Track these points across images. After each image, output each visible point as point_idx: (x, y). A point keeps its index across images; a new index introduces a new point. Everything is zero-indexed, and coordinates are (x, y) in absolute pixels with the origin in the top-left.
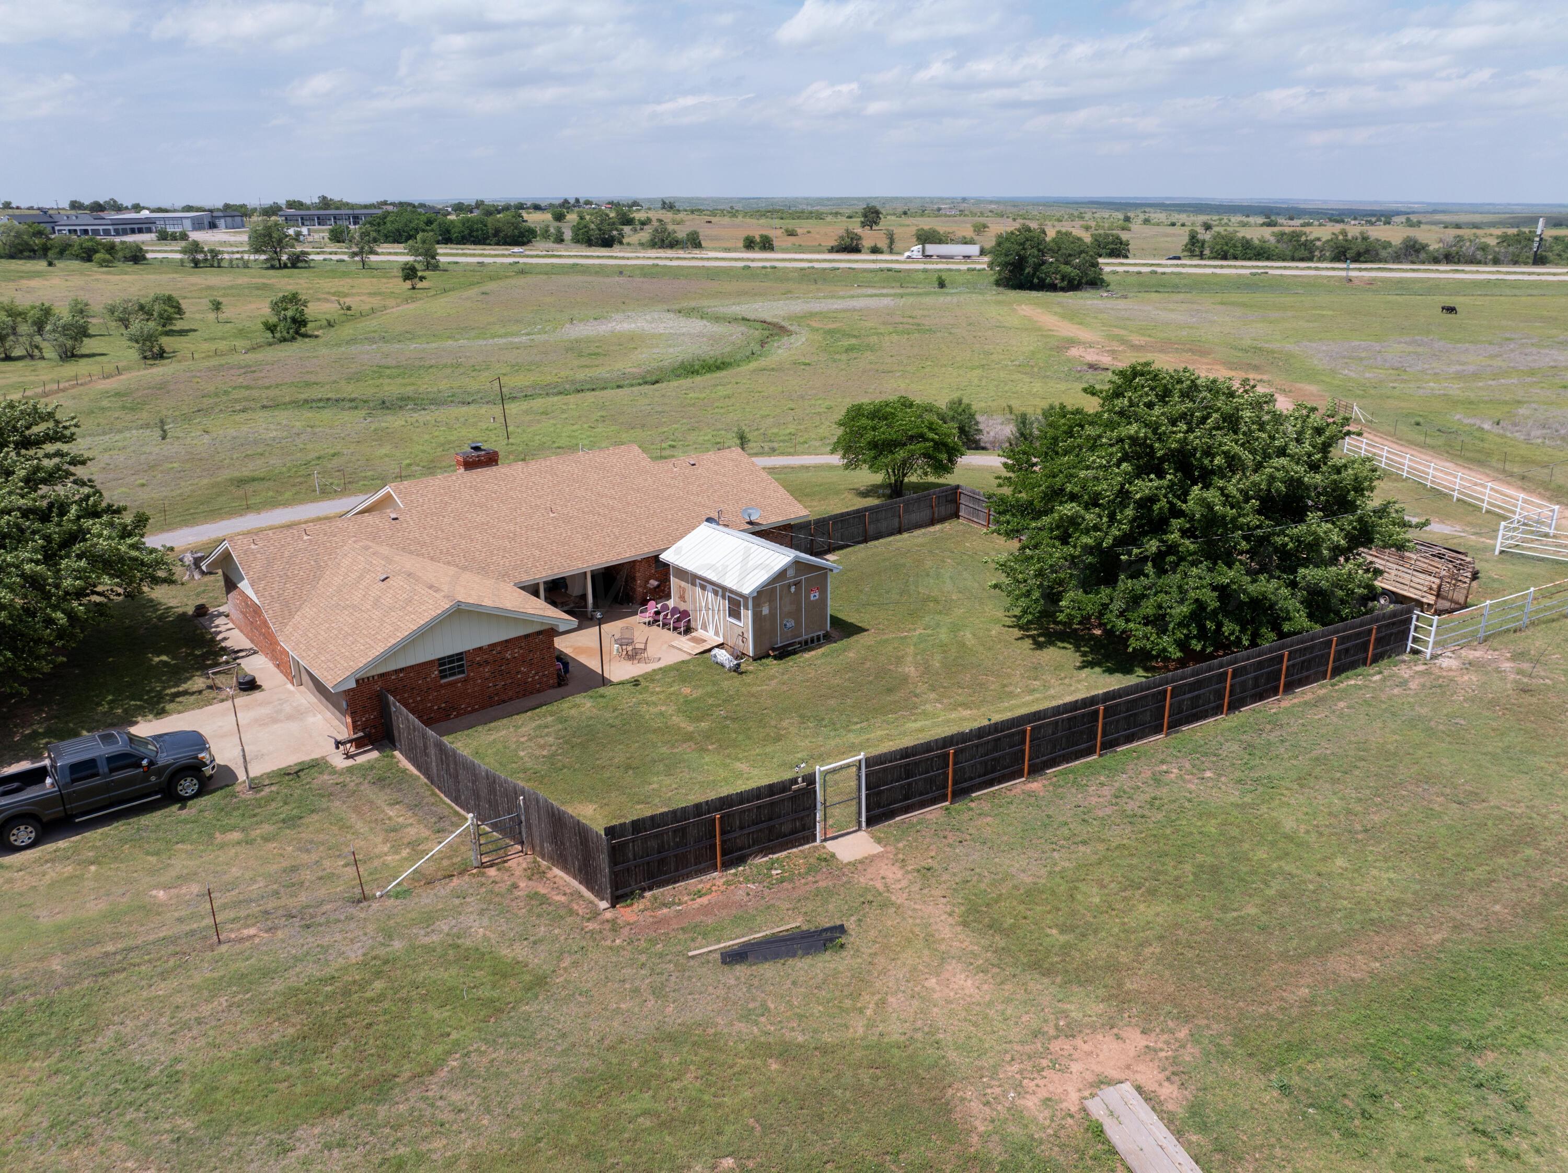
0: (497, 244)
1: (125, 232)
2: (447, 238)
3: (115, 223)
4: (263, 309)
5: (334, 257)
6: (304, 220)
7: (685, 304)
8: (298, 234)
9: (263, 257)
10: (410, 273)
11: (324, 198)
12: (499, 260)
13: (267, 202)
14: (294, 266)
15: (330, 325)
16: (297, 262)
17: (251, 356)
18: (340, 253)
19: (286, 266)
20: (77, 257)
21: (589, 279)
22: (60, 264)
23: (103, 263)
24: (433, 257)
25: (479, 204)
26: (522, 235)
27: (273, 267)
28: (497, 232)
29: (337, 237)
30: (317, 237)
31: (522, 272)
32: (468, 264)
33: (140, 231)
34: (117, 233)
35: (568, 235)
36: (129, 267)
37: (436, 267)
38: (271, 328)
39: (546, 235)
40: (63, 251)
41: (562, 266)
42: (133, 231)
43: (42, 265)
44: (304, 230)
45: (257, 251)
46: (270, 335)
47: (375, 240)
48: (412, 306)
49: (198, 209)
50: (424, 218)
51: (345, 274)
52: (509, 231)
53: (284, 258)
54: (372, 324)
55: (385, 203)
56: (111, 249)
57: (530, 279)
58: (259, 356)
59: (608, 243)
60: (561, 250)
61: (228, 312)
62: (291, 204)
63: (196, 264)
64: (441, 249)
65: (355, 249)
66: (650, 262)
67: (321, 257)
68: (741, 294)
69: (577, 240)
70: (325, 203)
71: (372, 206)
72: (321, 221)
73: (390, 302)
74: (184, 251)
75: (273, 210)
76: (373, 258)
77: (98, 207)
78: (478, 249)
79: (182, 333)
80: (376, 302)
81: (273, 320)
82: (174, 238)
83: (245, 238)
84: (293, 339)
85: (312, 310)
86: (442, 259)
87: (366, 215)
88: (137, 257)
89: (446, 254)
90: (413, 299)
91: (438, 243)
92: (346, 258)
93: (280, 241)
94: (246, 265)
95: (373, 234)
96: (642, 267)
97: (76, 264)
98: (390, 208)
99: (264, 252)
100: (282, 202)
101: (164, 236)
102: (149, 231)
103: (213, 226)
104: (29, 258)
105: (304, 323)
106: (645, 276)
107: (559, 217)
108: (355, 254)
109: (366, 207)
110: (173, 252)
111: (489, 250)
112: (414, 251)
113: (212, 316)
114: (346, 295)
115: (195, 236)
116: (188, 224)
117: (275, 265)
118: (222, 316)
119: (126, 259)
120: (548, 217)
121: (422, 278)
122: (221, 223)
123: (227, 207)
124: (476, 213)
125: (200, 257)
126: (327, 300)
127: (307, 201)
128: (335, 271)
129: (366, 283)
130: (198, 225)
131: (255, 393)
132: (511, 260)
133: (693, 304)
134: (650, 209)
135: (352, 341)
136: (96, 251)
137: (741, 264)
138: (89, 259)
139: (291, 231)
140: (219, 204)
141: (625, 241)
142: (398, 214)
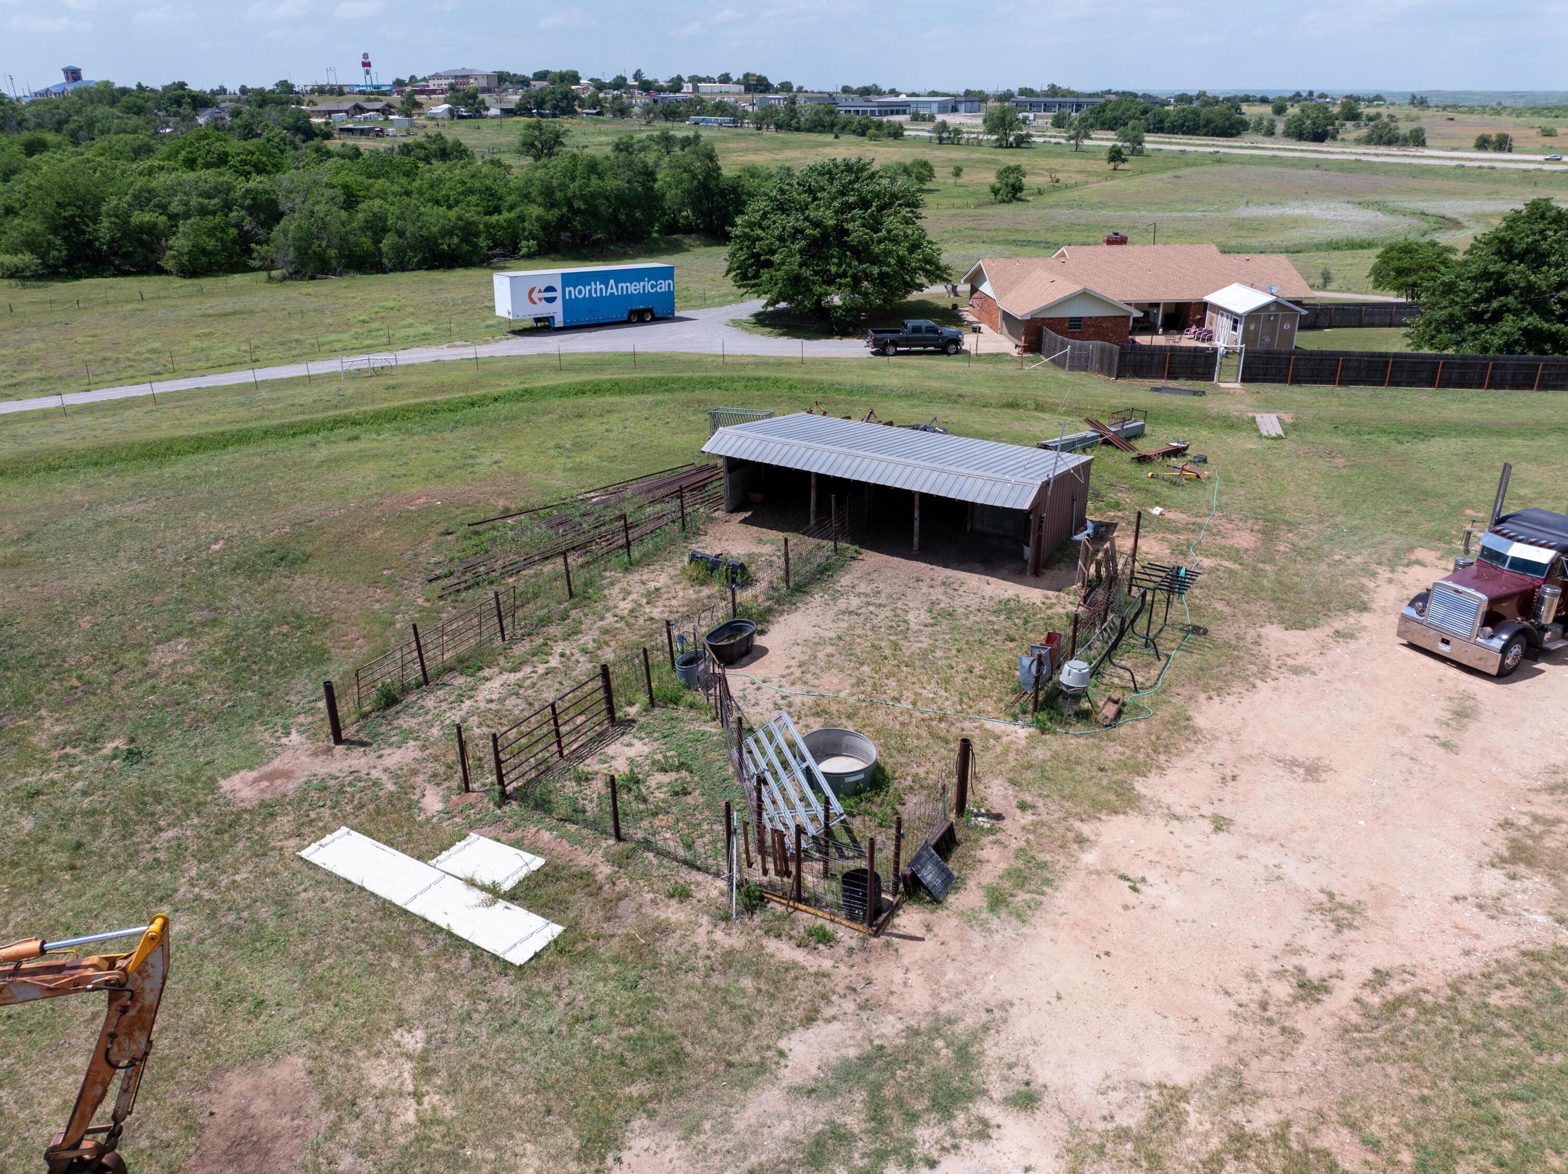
0: (1206, 135)
1: (886, 113)
2: (1159, 127)
3: (881, 105)
4: (991, 178)
5: (1053, 140)
6: (1032, 106)
7: (1369, 198)
8: (1026, 118)
9: (994, 137)
10: (1116, 156)
11: (1053, 86)
12: (1200, 149)
13: (1003, 89)
14: (1018, 146)
15: (1040, 192)
16: (1022, 142)
17: (979, 211)
18: (1059, 137)
19: (1011, 146)
20: (854, 132)
21: (1282, 170)
22: (843, 138)
23: (875, 138)
24: (1140, 143)
25: (1201, 95)
26: (1232, 126)
27: (1001, 146)
28: (1208, 122)
29: (1058, 123)
30: (1040, 122)
31: (1219, 161)
32: (1170, 151)
33: (898, 113)
34: (881, 113)
35: (1280, 127)
36: (891, 141)
37: (1140, 153)
38: (995, 191)
39: (1258, 129)
40: (845, 128)
41: (1261, 157)
42: (892, 113)
43: (830, 138)
44: (1031, 116)
45: (991, 132)
46: (992, 196)
47: (1092, 126)
48: (1110, 183)
49: (944, 95)
50: (1141, 107)
51: (1059, 155)
52: (1220, 122)
53: (1011, 139)
54: (1074, 194)
55: (1109, 92)
56: (879, 126)
57: (1223, 168)
58: (983, 211)
59: (1319, 137)
60: (1268, 143)
61: (965, 178)
62: (1023, 92)
63: (941, 140)
64: (1148, 137)
65: (1072, 133)
66: (1353, 157)
67: (1041, 140)
68: (1439, 192)
69: (1287, 134)
70: (1054, 91)
71: (1095, 95)
72: (1047, 107)
73: (1094, 179)
74: (934, 131)
75: (1005, 97)
76: (1087, 142)
77: (866, 92)
78: (1184, 139)
79: (929, 191)
80: (1080, 178)
81: (998, 186)
82: (923, 119)
83: (980, 121)
84: (1010, 201)
85: (1027, 181)
86: (1147, 146)
87: (1088, 104)
88: (897, 133)
89: (1151, 142)
90: (1112, 178)
91: (1148, 131)
92: (1063, 141)
93: (1011, 123)
94: (979, 143)
95: (1091, 120)
96: (1342, 162)
97: (853, 138)
98: (1112, 97)
99: (996, 133)
100: (1015, 89)
101: (916, 118)
102: (904, 112)
103: (955, 110)
104: (821, 132)
105: (1020, 189)
106: (1342, 170)
107: (1280, 110)
108: (1070, 138)
109: (1090, 95)
110: (923, 131)
111: (1195, 140)
112: (1125, 138)
113: (951, 181)
114: (1057, 171)
115: (940, 118)
116: (935, 107)
117: (1002, 144)
118: (959, 181)
119: (889, 135)
120: (1267, 110)
121: (1124, 161)
122: (962, 107)
123: (968, 93)
124: (1196, 104)
125: (945, 135)
126: (1040, 175)
127: (1037, 89)
128: (1053, 151)
129: (1076, 163)
130: (943, 109)
131: (980, 233)
132: (1212, 150)
133: (1379, 198)
134: (1393, 104)
135: (1056, 205)
136: (869, 128)
137: (1454, 163)
138: (863, 134)
139: (1021, 116)
140: (962, 91)
141: (1339, 137)
142: (1119, 103)
